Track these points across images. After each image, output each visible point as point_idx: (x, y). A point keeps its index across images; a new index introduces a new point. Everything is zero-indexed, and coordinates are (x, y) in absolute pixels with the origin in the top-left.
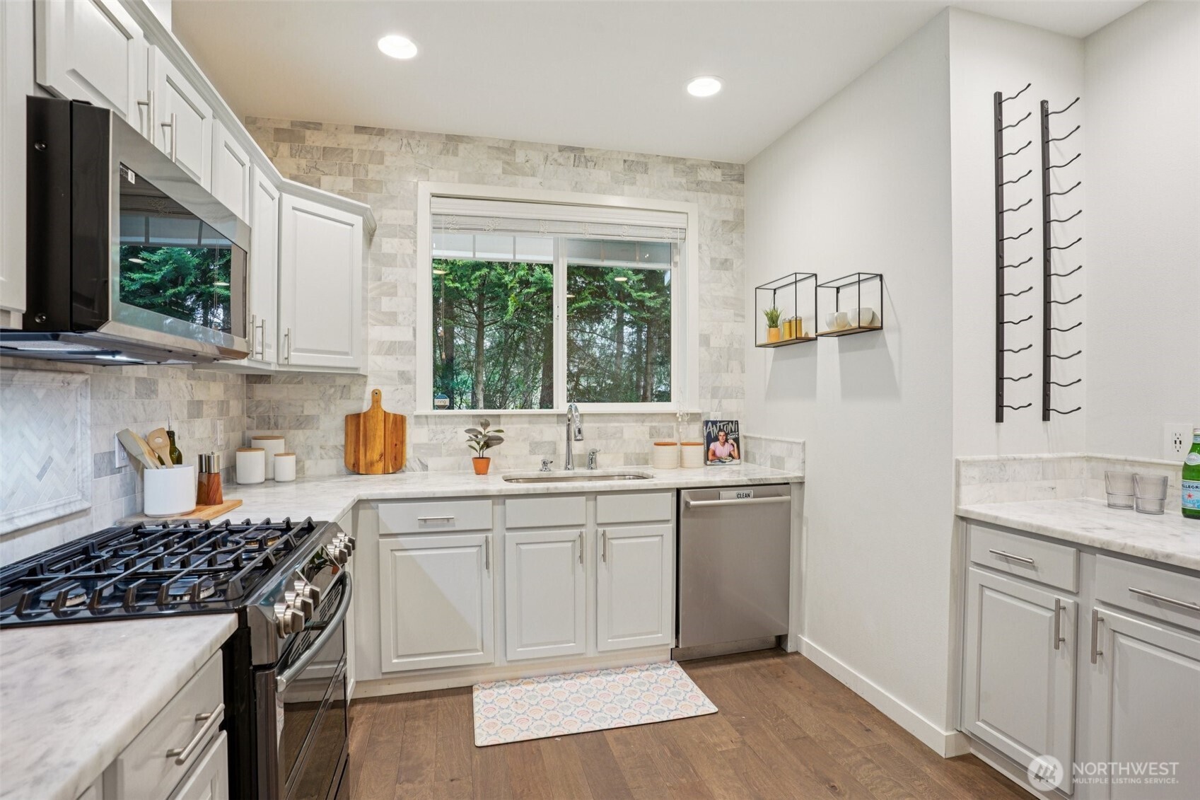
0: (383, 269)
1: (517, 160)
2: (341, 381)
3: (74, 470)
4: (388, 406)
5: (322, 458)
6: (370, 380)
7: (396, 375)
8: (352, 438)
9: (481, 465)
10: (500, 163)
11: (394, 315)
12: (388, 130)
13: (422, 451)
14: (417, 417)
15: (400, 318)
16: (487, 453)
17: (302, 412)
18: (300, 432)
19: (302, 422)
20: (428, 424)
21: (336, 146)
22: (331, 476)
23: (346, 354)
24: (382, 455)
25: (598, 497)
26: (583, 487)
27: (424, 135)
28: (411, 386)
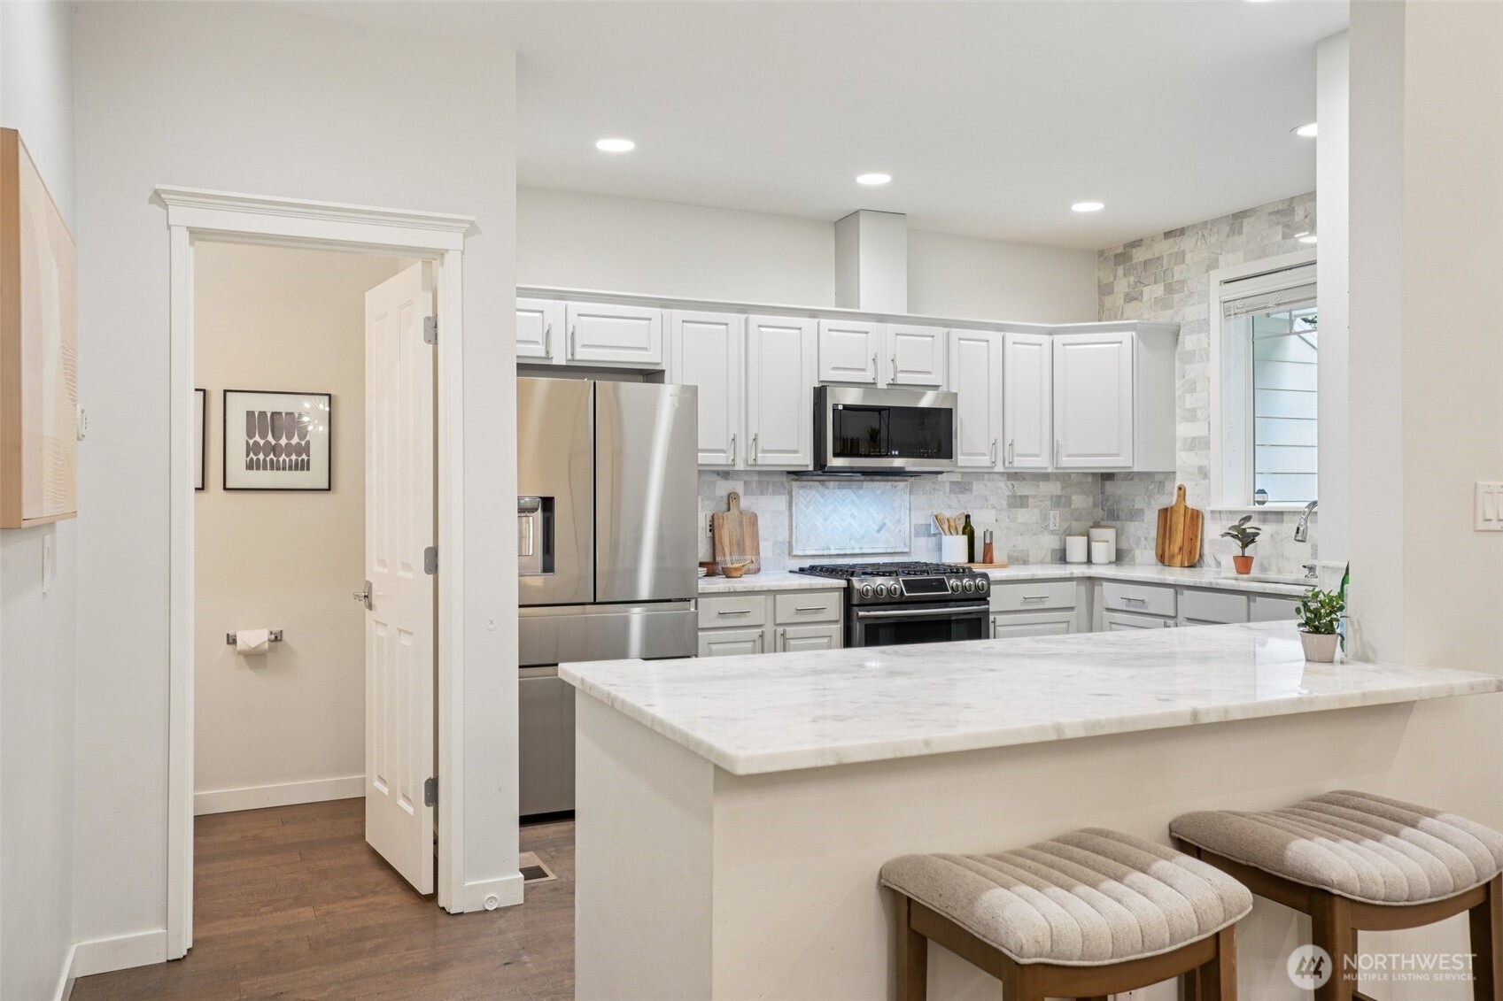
0: (1186, 366)
1: (1296, 220)
2: (1158, 478)
3: (901, 531)
4: (1191, 503)
5: (1146, 549)
6: (1178, 476)
7: (1196, 470)
8: (1161, 531)
9: (1244, 564)
10: (1279, 229)
11: (1193, 411)
12: (1188, 227)
13: (1217, 547)
14: (1212, 512)
15: (1199, 414)
16: (1249, 551)
17: (1133, 506)
18: (1132, 524)
19: (1135, 515)
20: (1221, 519)
21: (1152, 257)
22: (1151, 565)
24: (1181, 549)
25: (1257, 598)
26: (1239, 586)
27: (1215, 221)
28: (1205, 482)
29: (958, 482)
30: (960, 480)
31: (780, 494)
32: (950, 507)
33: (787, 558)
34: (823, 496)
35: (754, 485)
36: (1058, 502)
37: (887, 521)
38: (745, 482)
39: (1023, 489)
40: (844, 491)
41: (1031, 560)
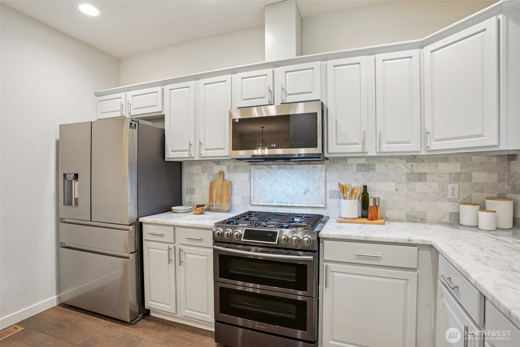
3: (319, 194)
23: (481, 136)
29: (364, 164)
30: (365, 162)
31: (245, 172)
32: (357, 180)
33: (249, 205)
34: (269, 173)
35: (232, 167)
36: (456, 178)
37: (310, 188)
38: (228, 166)
39: (420, 168)
40: (282, 170)
41: (429, 219)
